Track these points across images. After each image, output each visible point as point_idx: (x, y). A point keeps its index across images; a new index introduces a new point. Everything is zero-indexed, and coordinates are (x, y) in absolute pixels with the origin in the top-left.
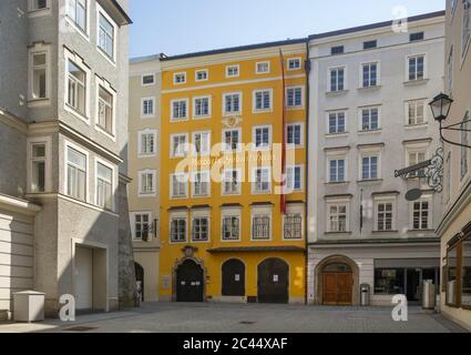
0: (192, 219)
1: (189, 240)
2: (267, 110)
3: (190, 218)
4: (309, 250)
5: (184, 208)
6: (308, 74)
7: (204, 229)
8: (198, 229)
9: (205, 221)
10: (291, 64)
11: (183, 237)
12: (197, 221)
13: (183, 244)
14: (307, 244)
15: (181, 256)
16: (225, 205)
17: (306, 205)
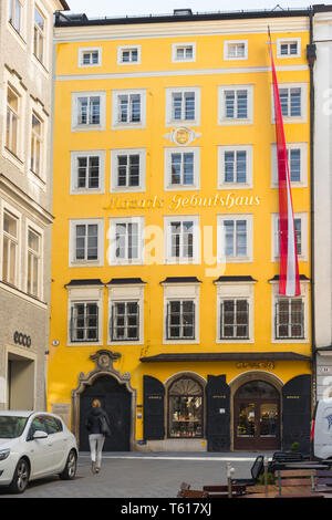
0: (110, 304)
1: (104, 341)
2: (242, 122)
3: (106, 301)
4: (319, 362)
5: (97, 282)
6: (311, 66)
7: (133, 321)
8: (121, 321)
9: (133, 307)
10: (284, 47)
11: (93, 335)
12: (120, 307)
13: (93, 347)
14: (315, 350)
15: (89, 368)
16: (170, 280)
17: (312, 284)
